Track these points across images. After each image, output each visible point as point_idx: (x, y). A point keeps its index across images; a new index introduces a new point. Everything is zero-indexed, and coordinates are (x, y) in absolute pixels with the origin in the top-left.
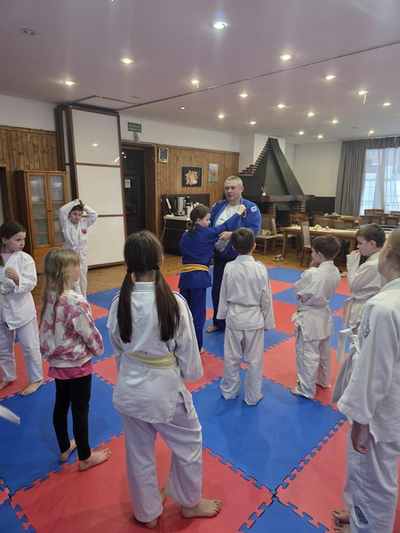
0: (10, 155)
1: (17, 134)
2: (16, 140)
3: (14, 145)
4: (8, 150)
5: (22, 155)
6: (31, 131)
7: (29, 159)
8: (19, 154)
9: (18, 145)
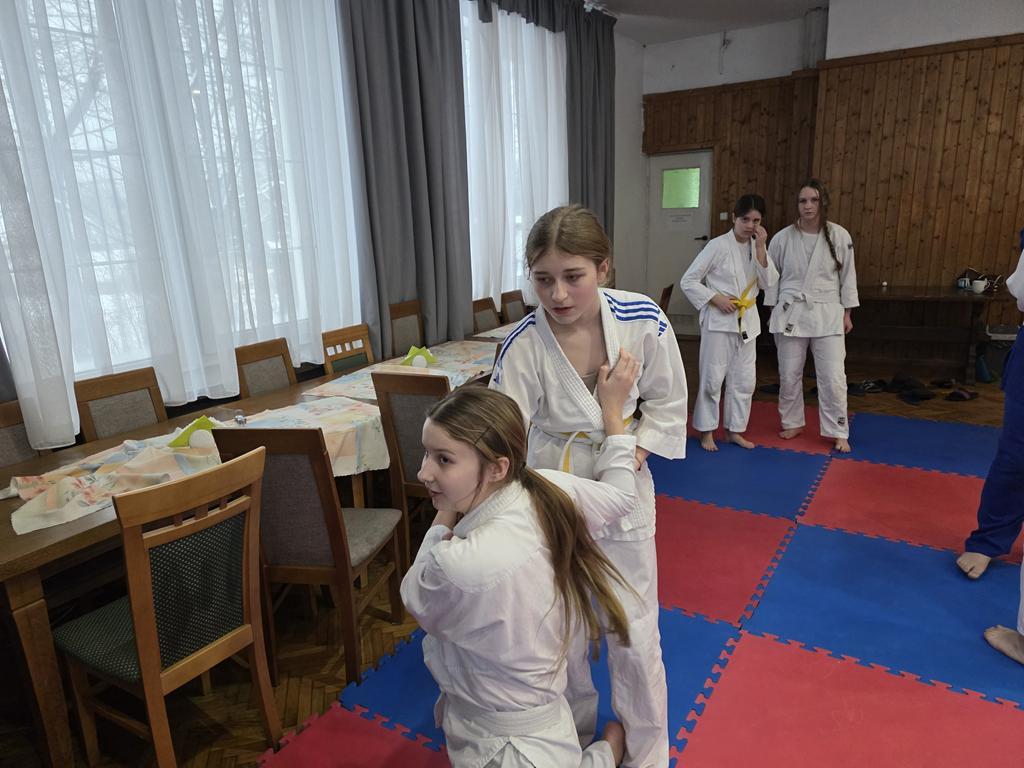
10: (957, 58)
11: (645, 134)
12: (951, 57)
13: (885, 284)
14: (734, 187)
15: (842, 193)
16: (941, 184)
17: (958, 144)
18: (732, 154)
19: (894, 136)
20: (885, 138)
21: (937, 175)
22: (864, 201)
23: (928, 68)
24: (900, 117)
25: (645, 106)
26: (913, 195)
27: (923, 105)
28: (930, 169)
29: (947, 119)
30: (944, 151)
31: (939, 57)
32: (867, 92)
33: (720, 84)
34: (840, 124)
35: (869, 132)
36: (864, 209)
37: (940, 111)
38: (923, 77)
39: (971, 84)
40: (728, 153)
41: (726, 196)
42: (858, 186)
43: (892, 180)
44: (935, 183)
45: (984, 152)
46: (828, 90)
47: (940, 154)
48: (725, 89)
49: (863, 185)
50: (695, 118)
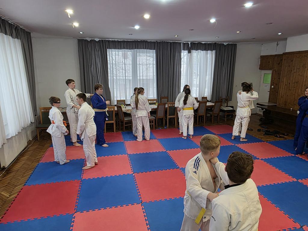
11: (260, 65)
13: (291, 109)
14: (275, 80)
15: (285, 85)
16: (305, 85)
18: (276, 71)
19: (296, 72)
20: (295, 72)
21: (304, 83)
22: (289, 87)
23: (304, 56)
24: (298, 68)
25: (261, 58)
26: (299, 87)
27: (303, 66)
30: (306, 77)
31: (307, 54)
32: (292, 61)
33: (275, 54)
34: (287, 68)
35: (292, 71)
36: (289, 90)
37: (306, 67)
38: (303, 58)
40: (275, 71)
41: (274, 82)
42: (288, 84)
43: (295, 83)
44: (304, 85)
46: (285, 60)
47: (305, 78)
48: (276, 55)
49: (289, 83)
50: (270, 62)
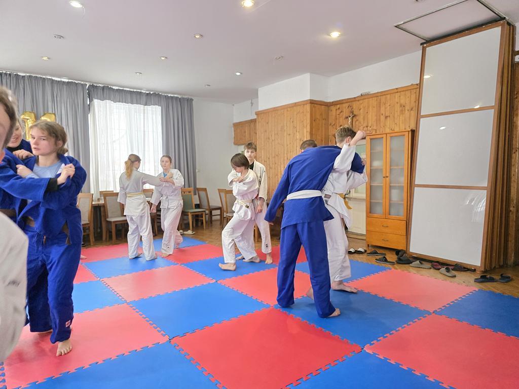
0: (378, 120)
1: (386, 98)
2: (385, 104)
3: (383, 109)
4: (376, 116)
5: (388, 118)
6: (399, 90)
7: (394, 121)
8: (386, 117)
9: (385, 108)
10: (287, 111)
11: (234, 138)
12: (286, 110)
16: (287, 158)
17: (290, 143)
20: (273, 140)
22: (269, 165)
23: (281, 115)
24: (276, 133)
25: (234, 128)
27: (281, 128)
28: (284, 153)
29: (287, 134)
31: (283, 110)
32: (268, 123)
33: (250, 119)
34: (262, 135)
35: (269, 138)
36: (270, 168)
37: (285, 130)
38: (280, 118)
39: (292, 120)
43: (276, 156)
45: (297, 146)
46: (259, 122)
